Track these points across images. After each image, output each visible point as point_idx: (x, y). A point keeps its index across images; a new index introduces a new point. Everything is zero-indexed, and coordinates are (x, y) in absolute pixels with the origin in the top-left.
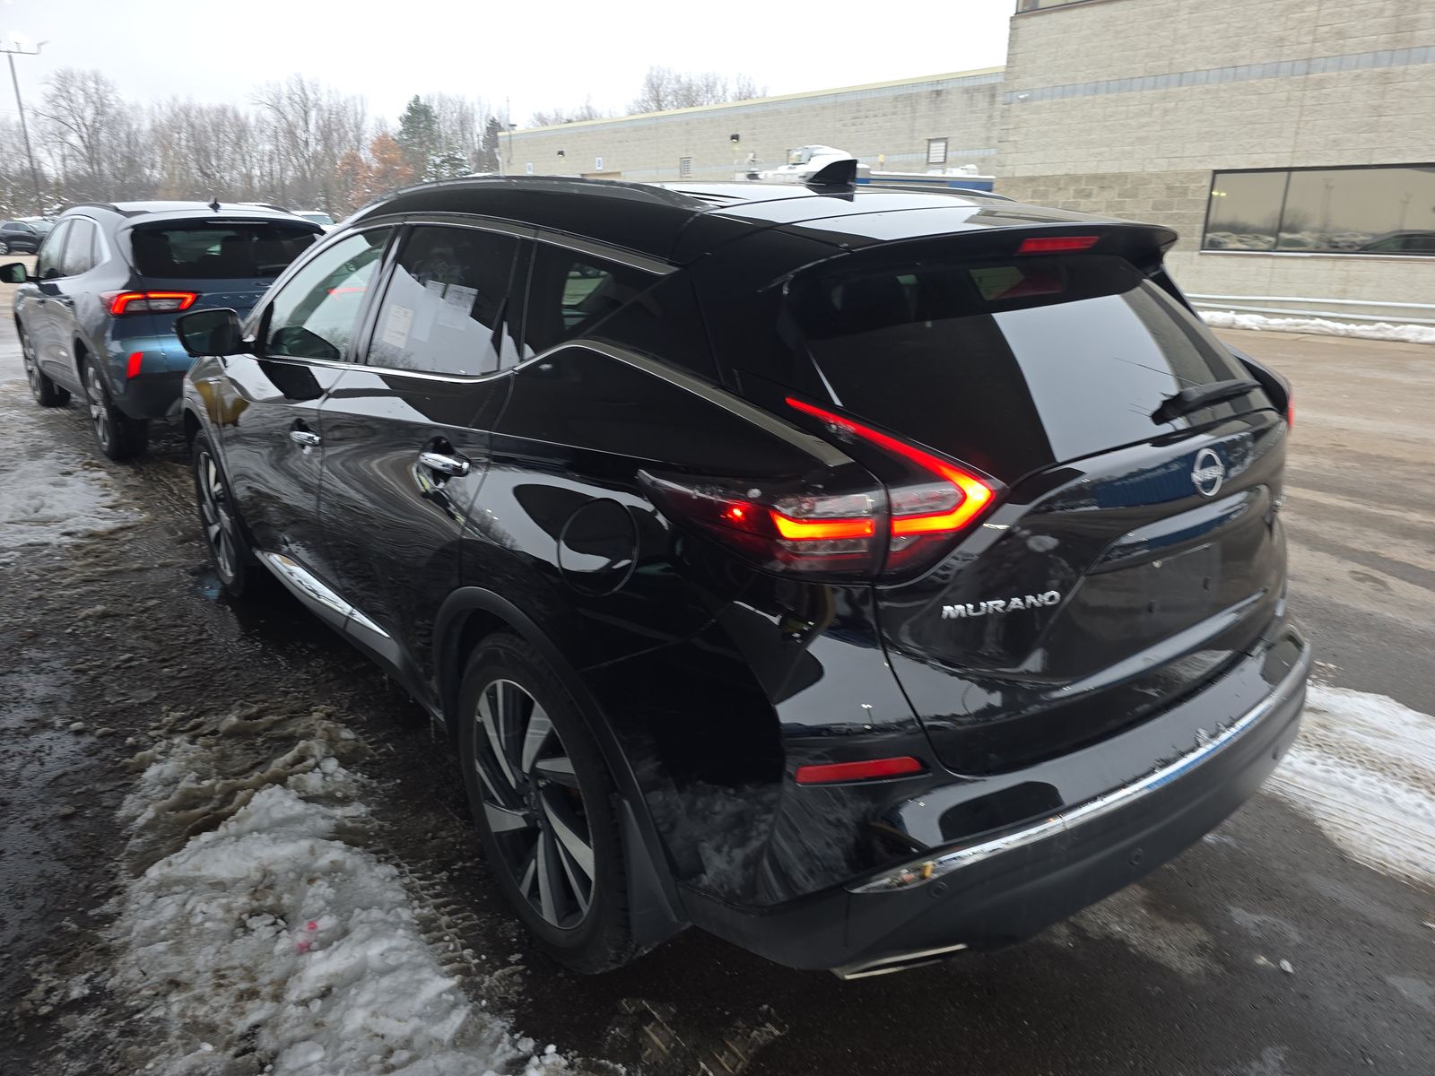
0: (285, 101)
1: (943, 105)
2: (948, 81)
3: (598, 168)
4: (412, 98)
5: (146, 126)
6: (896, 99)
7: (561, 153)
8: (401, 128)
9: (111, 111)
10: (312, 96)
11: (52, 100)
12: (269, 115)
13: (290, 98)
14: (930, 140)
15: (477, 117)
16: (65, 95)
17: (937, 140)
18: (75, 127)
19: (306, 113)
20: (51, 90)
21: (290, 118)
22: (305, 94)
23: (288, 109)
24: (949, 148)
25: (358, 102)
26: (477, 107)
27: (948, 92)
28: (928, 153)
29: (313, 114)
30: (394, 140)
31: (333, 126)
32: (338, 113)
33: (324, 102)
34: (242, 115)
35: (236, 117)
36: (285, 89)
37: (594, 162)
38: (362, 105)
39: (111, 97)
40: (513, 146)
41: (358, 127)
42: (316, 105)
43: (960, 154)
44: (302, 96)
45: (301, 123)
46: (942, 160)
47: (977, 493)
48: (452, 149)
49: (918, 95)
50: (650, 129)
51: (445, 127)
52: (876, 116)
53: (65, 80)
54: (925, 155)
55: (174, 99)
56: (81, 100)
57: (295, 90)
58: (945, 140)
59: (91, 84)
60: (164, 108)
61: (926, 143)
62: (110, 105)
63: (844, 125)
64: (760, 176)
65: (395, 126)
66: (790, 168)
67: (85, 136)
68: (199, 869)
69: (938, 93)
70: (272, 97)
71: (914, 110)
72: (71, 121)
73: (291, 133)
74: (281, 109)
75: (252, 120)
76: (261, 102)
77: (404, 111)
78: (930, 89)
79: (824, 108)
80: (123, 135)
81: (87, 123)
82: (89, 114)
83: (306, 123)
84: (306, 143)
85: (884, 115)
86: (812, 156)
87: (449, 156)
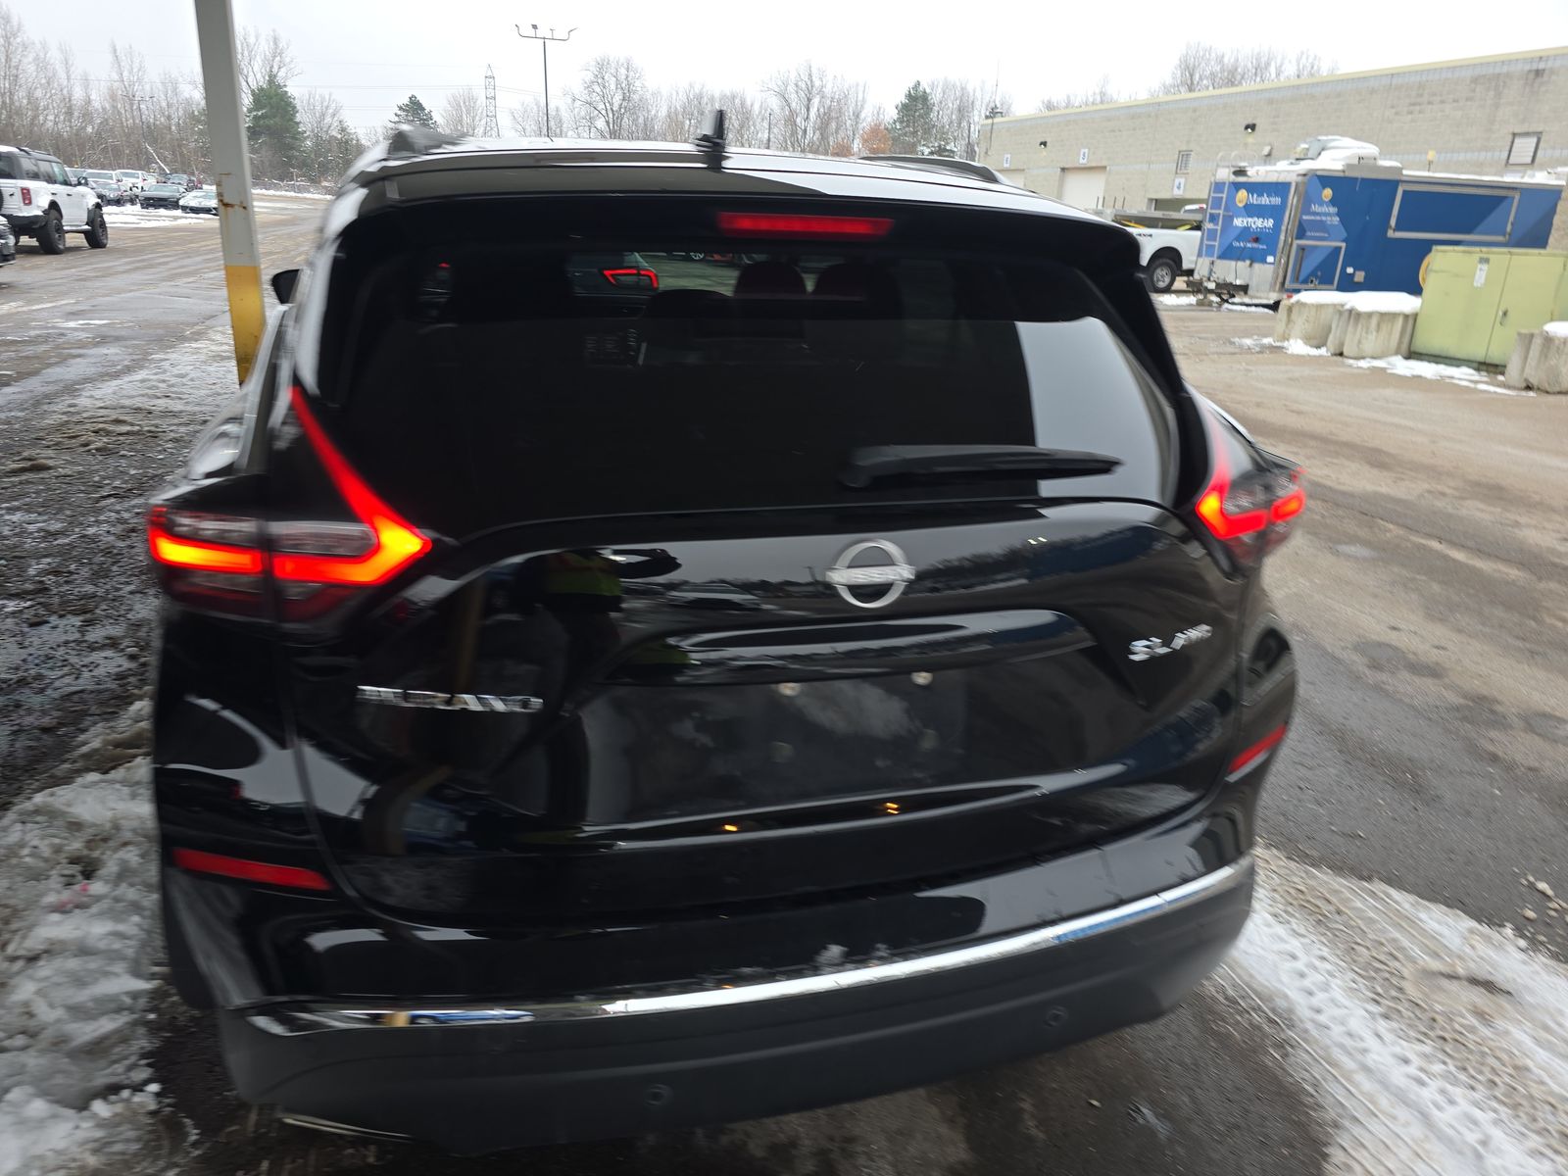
0: (791, 88)
1: (1543, 89)
2: (1556, 57)
3: (1081, 161)
4: (912, 85)
5: (663, 112)
6: (1475, 80)
7: (1044, 144)
8: (896, 117)
9: (636, 97)
10: (817, 83)
11: (589, 87)
12: (774, 103)
13: (797, 85)
14: (1514, 135)
15: (977, 104)
16: (600, 81)
17: (1527, 134)
18: (604, 112)
19: (809, 100)
20: (589, 77)
21: (794, 105)
22: (811, 81)
23: (793, 96)
24: (1541, 145)
25: (861, 89)
26: (978, 94)
27: (1552, 71)
28: (1510, 151)
29: (816, 101)
30: (887, 129)
31: (833, 114)
32: (839, 101)
33: (828, 90)
34: (748, 103)
35: (743, 104)
36: (793, 76)
37: (1079, 155)
38: (864, 92)
39: (638, 83)
40: (994, 135)
41: (857, 116)
42: (821, 92)
43: (1557, 153)
44: (809, 83)
45: (804, 110)
46: (1529, 160)
47: (400, 543)
48: (944, 139)
49: (1508, 75)
50: (1149, 116)
51: (942, 114)
52: (1442, 102)
53: (602, 66)
54: (1506, 154)
55: (691, 86)
56: (613, 87)
57: (802, 77)
58: (1539, 135)
59: (623, 71)
60: (681, 94)
61: (1510, 137)
62: (635, 92)
63: (1397, 113)
64: (1249, 173)
65: (891, 114)
66: (1292, 164)
67: (611, 121)
68: (69, 805)
69: (1538, 73)
70: (780, 83)
71: (1498, 95)
72: (601, 106)
73: (791, 120)
74: (786, 96)
75: (756, 108)
76: (769, 89)
77: (902, 98)
78: (1527, 67)
79: (1373, 91)
80: (641, 120)
81: (614, 109)
82: (617, 100)
83: (808, 110)
84: (805, 131)
85: (1454, 101)
86: (1323, 149)
87: (940, 146)
